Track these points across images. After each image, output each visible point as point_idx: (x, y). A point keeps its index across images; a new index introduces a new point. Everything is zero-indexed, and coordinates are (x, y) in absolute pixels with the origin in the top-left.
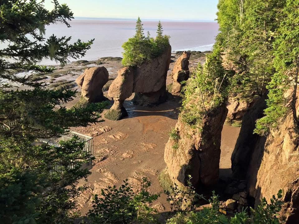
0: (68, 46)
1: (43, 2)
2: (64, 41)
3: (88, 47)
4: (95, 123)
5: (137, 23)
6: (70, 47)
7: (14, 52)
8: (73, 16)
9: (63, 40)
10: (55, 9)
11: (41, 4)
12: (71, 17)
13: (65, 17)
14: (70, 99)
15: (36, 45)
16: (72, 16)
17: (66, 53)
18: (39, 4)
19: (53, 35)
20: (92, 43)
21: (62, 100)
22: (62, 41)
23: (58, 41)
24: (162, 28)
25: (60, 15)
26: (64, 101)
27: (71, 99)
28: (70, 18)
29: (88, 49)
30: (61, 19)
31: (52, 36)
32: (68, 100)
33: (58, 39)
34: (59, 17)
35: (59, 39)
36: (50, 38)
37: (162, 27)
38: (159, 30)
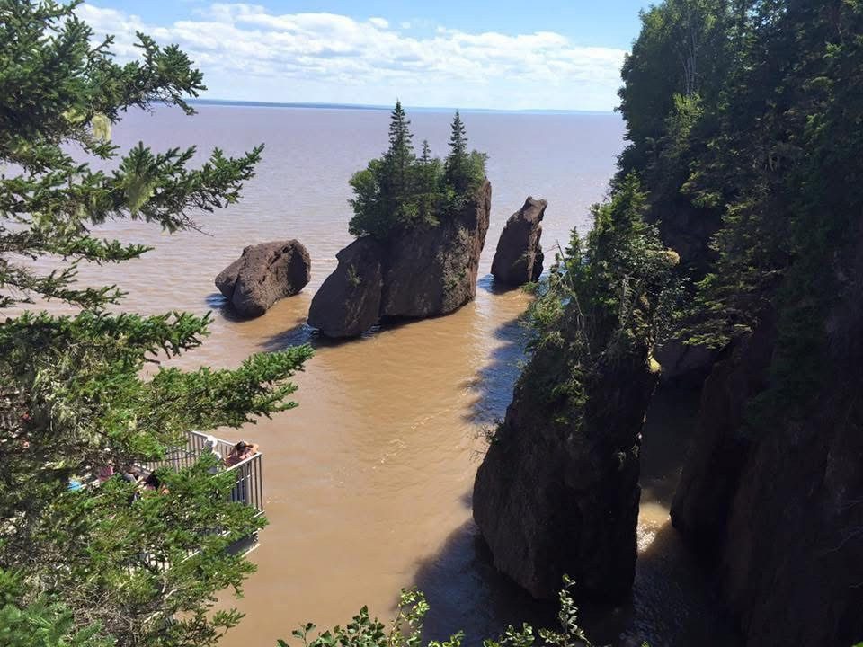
0: (187, 174)
1: (109, 44)
2: (174, 160)
3: (247, 171)
4: (268, 415)
5: (393, 117)
6: (191, 178)
7: (19, 198)
8: (204, 82)
9: (170, 159)
10: (148, 66)
11: (104, 49)
12: (198, 85)
13: (178, 89)
14: (190, 341)
15: (86, 175)
16: (200, 83)
17: (181, 195)
18: (97, 49)
19: (141, 144)
20: (258, 159)
21: (166, 348)
22: (167, 162)
23: (155, 162)
24: (463, 133)
25: (163, 83)
26: (171, 352)
27: (192, 344)
28: (194, 89)
29: (246, 177)
30: (165, 94)
31: (138, 146)
32: (183, 346)
33: (156, 157)
34: (160, 89)
35: (159, 155)
36: (130, 154)
37: (463, 130)
38: (456, 137)
